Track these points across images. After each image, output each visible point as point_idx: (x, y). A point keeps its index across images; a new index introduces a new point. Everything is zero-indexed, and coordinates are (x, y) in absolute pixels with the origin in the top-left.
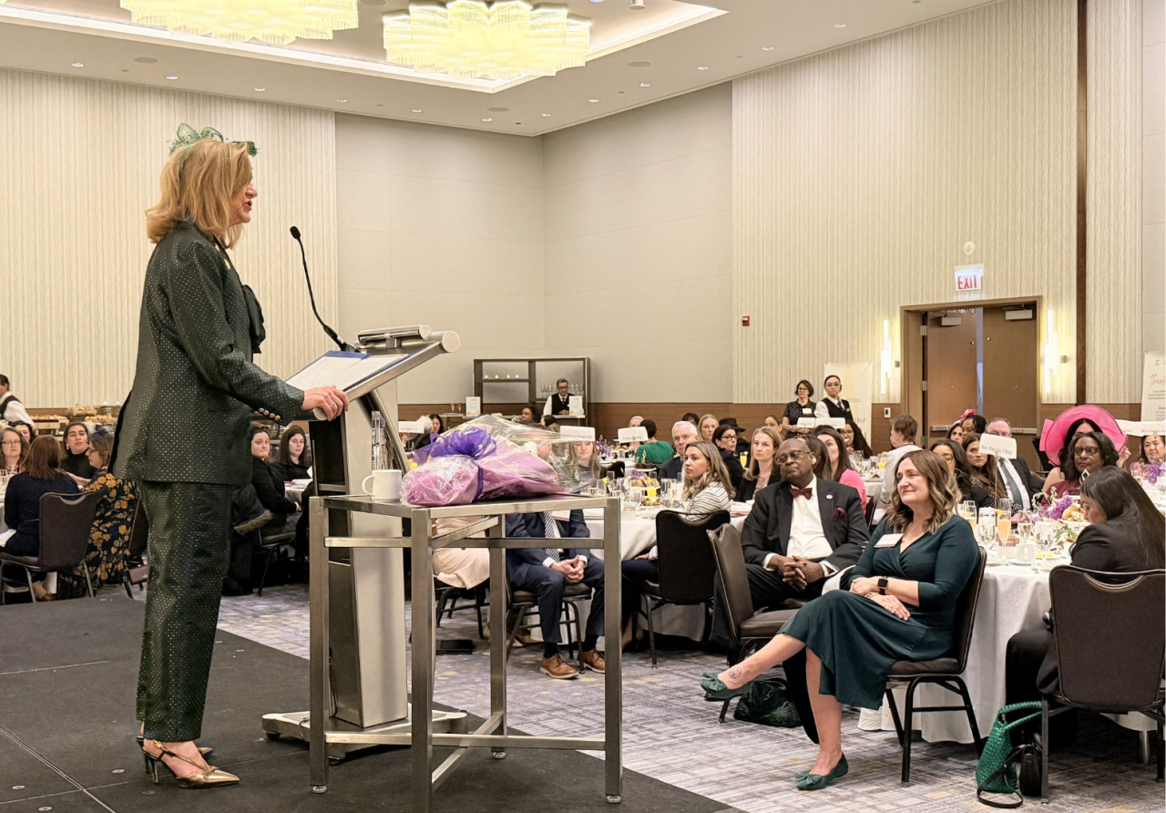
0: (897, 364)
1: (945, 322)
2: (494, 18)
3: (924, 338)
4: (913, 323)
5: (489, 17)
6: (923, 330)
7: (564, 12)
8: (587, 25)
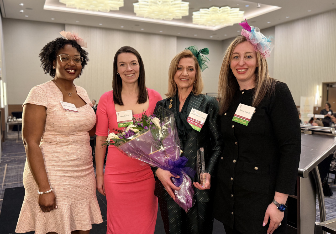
0: (321, 97)
1: (334, 86)
2: (221, 11)
3: (328, 91)
4: (325, 87)
5: (220, 11)
6: (328, 88)
7: (238, 9)
8: (243, 12)
